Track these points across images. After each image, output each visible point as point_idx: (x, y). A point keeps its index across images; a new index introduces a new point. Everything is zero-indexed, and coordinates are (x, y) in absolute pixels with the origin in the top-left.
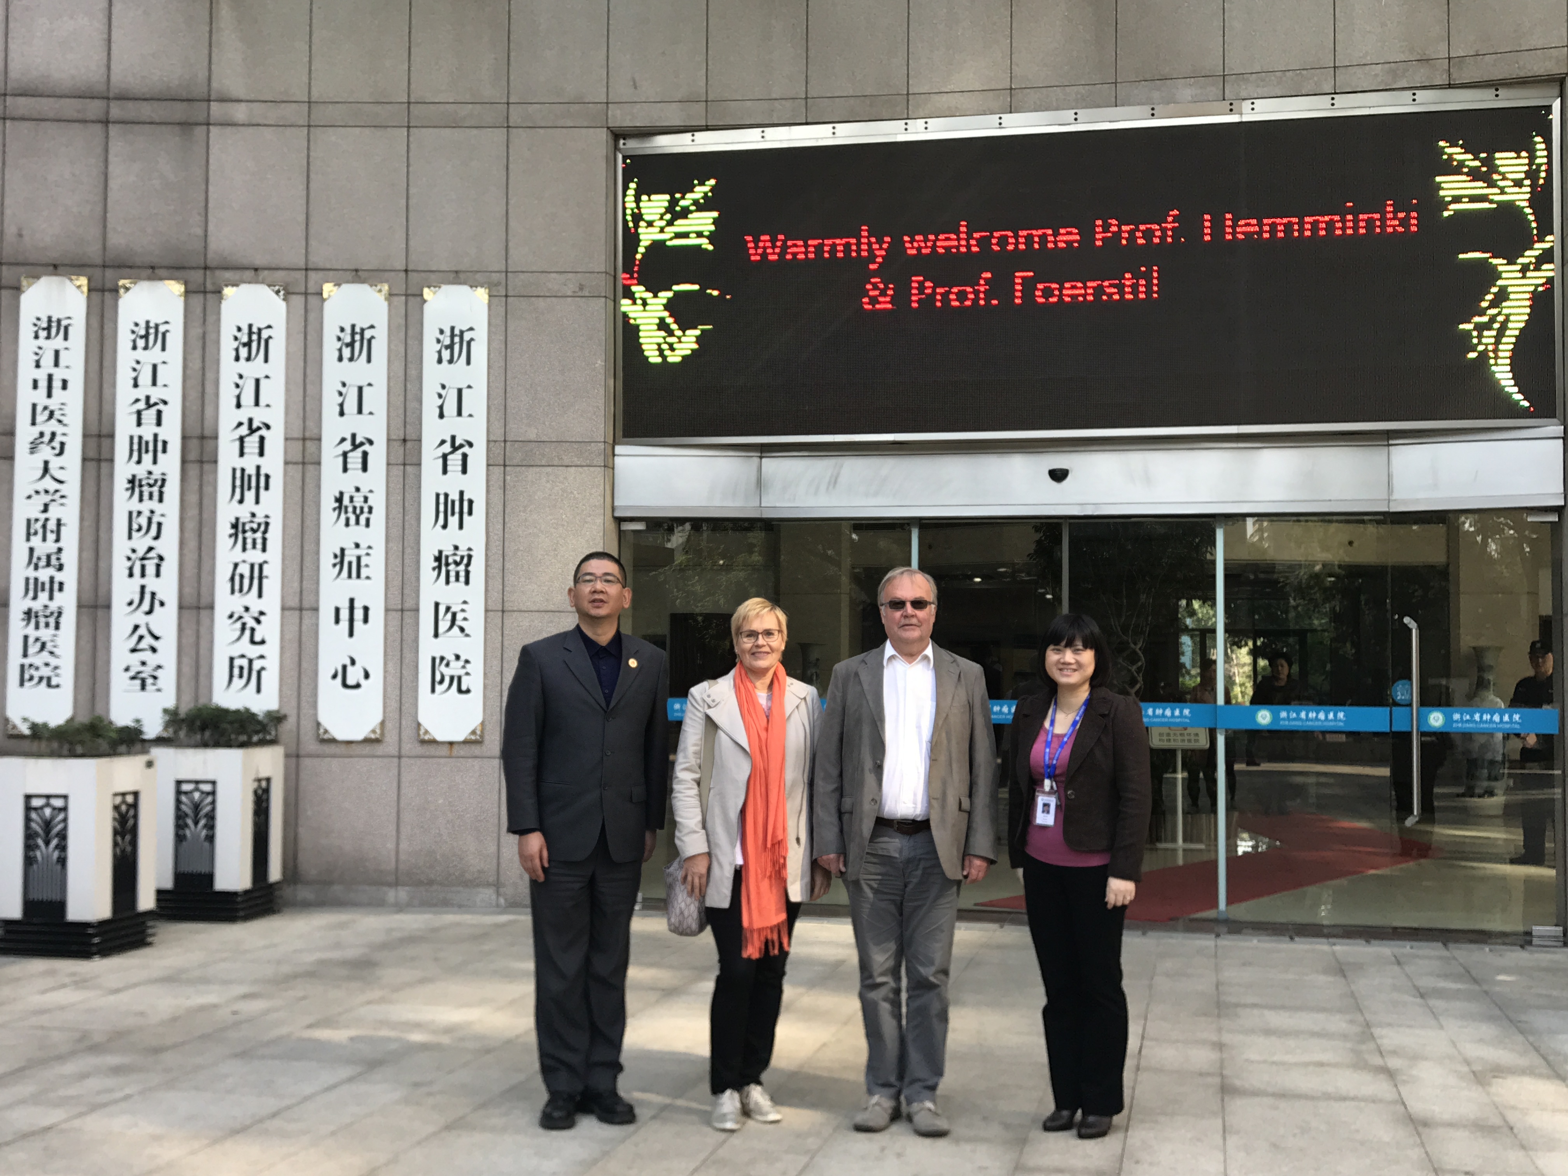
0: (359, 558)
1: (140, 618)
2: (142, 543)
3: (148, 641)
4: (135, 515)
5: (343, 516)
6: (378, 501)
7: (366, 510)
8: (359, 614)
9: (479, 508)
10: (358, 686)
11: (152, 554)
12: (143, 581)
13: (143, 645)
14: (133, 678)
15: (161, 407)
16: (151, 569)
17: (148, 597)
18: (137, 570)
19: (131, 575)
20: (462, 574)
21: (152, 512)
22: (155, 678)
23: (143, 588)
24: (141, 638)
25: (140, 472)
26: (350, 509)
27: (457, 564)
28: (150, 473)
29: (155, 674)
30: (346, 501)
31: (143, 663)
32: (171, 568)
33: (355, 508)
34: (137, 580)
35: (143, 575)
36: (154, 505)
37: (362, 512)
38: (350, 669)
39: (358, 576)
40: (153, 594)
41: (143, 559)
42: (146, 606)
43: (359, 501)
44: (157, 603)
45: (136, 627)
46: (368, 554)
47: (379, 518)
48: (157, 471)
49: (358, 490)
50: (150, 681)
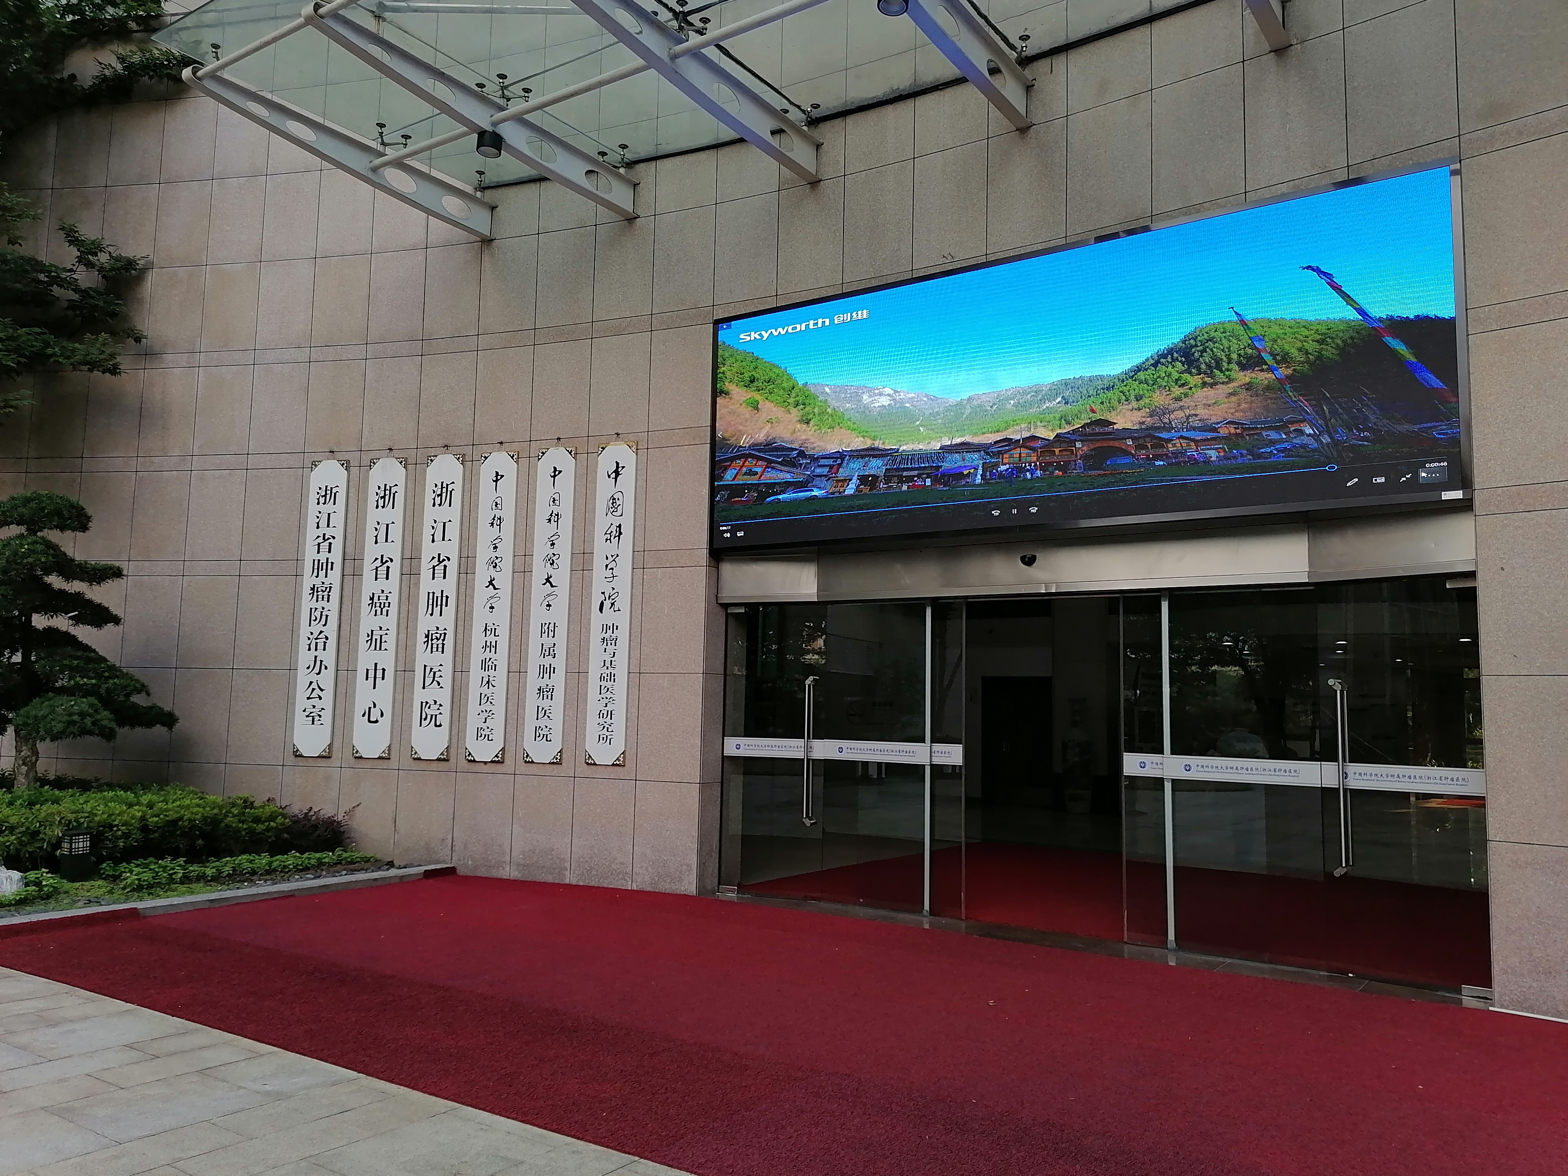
0: (381, 636)
1: (313, 677)
2: (316, 628)
3: (317, 691)
4: (313, 610)
5: (374, 609)
6: (394, 599)
7: (387, 605)
8: (379, 674)
9: (452, 601)
10: (377, 721)
11: (322, 636)
12: (316, 653)
13: (314, 695)
14: (307, 716)
15: (331, 540)
16: (321, 646)
17: (318, 663)
18: (313, 647)
19: (309, 649)
20: (440, 646)
21: (323, 608)
22: (320, 716)
23: (316, 657)
24: (313, 689)
25: (317, 582)
26: (378, 605)
27: (438, 639)
28: (323, 583)
29: (319, 713)
30: (376, 600)
31: (314, 707)
32: (332, 644)
33: (381, 603)
34: (313, 653)
35: (316, 650)
36: (324, 603)
37: (384, 607)
38: (372, 709)
39: (380, 649)
40: (321, 661)
41: (316, 639)
42: (317, 670)
43: (383, 598)
44: (323, 667)
45: (311, 683)
46: (386, 634)
47: (393, 610)
48: (327, 581)
49: (383, 592)
50: (317, 718)
